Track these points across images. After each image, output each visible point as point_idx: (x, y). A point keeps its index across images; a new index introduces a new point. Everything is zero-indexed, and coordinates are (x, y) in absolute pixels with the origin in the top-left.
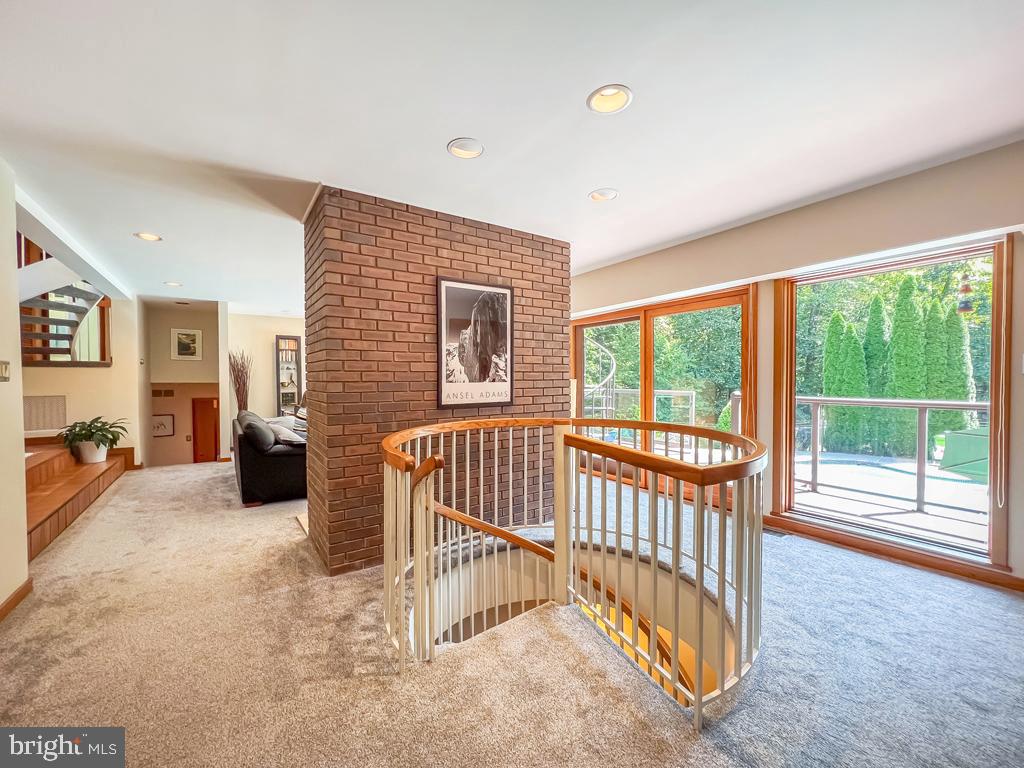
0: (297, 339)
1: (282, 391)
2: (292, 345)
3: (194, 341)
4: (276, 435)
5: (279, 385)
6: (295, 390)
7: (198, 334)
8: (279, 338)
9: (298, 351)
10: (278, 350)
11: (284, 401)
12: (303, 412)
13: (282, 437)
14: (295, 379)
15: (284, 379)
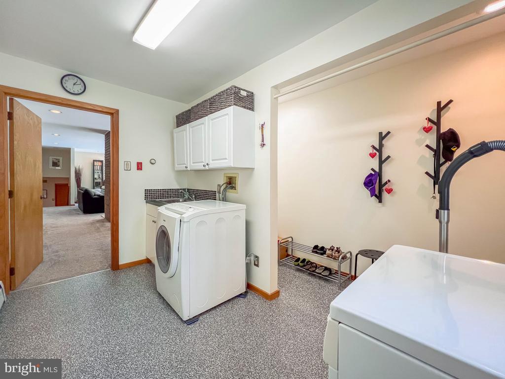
0: (102, 162)
1: (95, 181)
2: (100, 164)
3: (59, 162)
4: (95, 193)
5: (94, 179)
6: (100, 181)
7: (61, 159)
8: (94, 161)
9: (102, 166)
10: (94, 165)
11: (96, 185)
12: (103, 187)
13: (96, 194)
14: (101, 176)
15: (96, 176)
